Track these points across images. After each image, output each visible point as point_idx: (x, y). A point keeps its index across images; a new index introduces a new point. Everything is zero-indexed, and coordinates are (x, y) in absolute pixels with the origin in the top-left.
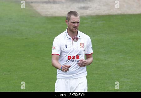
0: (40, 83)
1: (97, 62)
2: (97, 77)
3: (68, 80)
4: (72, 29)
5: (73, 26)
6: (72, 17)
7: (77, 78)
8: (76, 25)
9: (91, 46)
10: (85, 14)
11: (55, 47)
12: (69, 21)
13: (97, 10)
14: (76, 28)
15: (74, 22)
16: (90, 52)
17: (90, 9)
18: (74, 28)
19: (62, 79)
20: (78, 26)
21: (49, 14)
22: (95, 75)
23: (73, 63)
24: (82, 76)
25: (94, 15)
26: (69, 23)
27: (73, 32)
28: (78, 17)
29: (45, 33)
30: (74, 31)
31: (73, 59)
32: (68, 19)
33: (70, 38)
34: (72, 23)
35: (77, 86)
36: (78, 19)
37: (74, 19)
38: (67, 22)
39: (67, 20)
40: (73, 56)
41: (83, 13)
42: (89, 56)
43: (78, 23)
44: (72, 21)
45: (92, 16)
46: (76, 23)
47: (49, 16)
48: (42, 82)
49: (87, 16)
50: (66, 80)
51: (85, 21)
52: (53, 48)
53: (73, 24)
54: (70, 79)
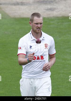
0: (9, 82)
1: (63, 61)
2: (63, 76)
3: (32, 80)
4: (36, 30)
5: (37, 27)
6: (36, 18)
7: (41, 78)
8: (39, 26)
9: (54, 47)
10: (51, 16)
11: (20, 48)
12: (32, 22)
13: (63, 11)
14: (40, 29)
15: (37, 23)
16: (53, 53)
17: (56, 10)
18: (37, 29)
19: (26, 78)
20: (41, 27)
21: (17, 15)
22: (61, 75)
23: (38, 63)
24: (46, 76)
25: (60, 16)
26: (32, 25)
27: (37, 33)
28: (41, 18)
29: (13, 34)
30: (38, 31)
31: (37, 59)
32: (32, 20)
33: (34, 39)
34: (35, 25)
35: (42, 85)
36: (41, 20)
37: (37, 20)
38: (30, 23)
39: (31, 22)
40: (38, 57)
41: (50, 15)
42: (53, 56)
43: (41, 24)
44: (35, 22)
45: (58, 17)
46: (39, 24)
47: (17, 17)
48: (10, 81)
49: (53, 17)
50: (30, 80)
51: (52, 22)
52: (19, 49)
53: (37, 25)
54: (34, 79)
